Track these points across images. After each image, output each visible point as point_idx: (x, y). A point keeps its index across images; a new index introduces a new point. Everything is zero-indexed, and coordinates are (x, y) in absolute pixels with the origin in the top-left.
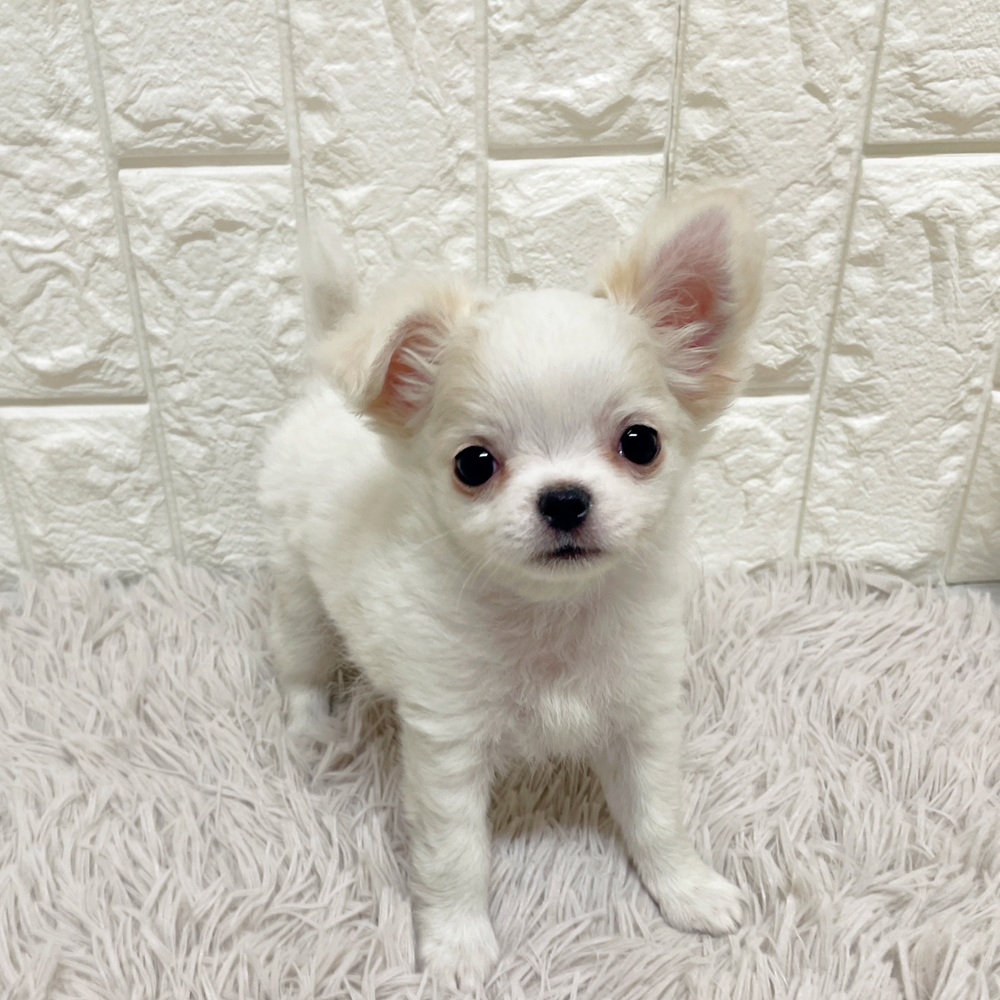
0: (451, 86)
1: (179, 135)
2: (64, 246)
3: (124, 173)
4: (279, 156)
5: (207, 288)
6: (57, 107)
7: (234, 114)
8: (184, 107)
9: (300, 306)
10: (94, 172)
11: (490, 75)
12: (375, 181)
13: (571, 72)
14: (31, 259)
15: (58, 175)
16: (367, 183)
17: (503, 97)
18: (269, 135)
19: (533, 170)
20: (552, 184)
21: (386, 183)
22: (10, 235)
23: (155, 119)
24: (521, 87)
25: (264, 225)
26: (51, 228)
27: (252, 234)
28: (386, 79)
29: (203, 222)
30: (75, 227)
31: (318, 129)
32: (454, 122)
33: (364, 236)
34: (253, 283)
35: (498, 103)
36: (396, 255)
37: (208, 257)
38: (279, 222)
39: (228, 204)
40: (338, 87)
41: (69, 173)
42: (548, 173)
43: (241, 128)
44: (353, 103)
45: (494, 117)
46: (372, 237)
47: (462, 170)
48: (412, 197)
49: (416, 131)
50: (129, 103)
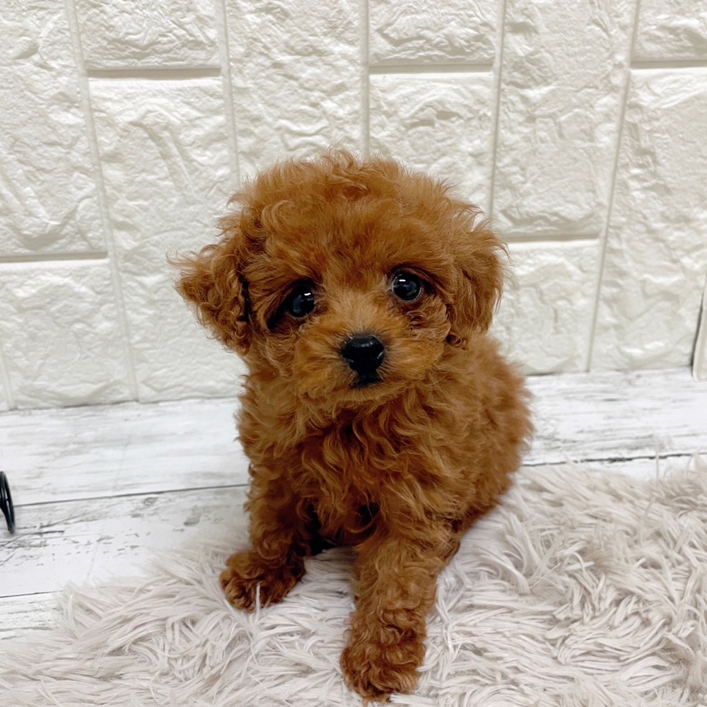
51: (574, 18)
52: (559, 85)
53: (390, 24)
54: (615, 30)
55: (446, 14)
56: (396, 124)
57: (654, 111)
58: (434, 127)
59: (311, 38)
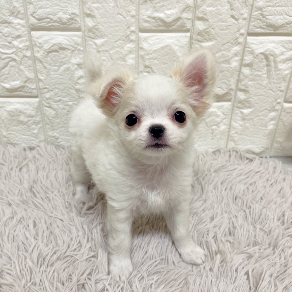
0: (128, 12)
1: (49, 22)
2: (14, 53)
3: (33, 33)
4: (78, 29)
5: (56, 66)
6: (13, 13)
7: (65, 17)
8: (51, 15)
9: (83, 72)
10: (24, 32)
11: (140, 9)
12: (106, 38)
13: (163, 9)
14: (5, 56)
15: (13, 32)
16: (104, 38)
17: (144, 16)
18: (75, 23)
19: (152, 36)
20: (157, 41)
21: (109, 38)
23: (41, 18)
24: (149, 13)
25: (73, 49)
26: (10, 47)
27: (70, 51)
28: (110, 9)
29: (55, 47)
30: (18, 48)
31: (90, 22)
32: (129, 22)
33: (102, 53)
34: (70, 65)
35: (142, 17)
36: (112, 59)
37: (57, 57)
38: (78, 48)
39: (63, 43)
40: (96, 11)
41: (16, 32)
42: (156, 37)
43: (67, 21)
44: (100, 15)
45: (141, 21)
46: (105, 54)
47: (131, 35)
48: (117, 43)
49: (118, 24)
50: (34, 13)
51: (110, 12)
52: (108, 39)
54: (128, 18)
55: (57, 9)
56: (43, 51)
57: (149, 51)
58: (59, 53)
59: (4, 17)
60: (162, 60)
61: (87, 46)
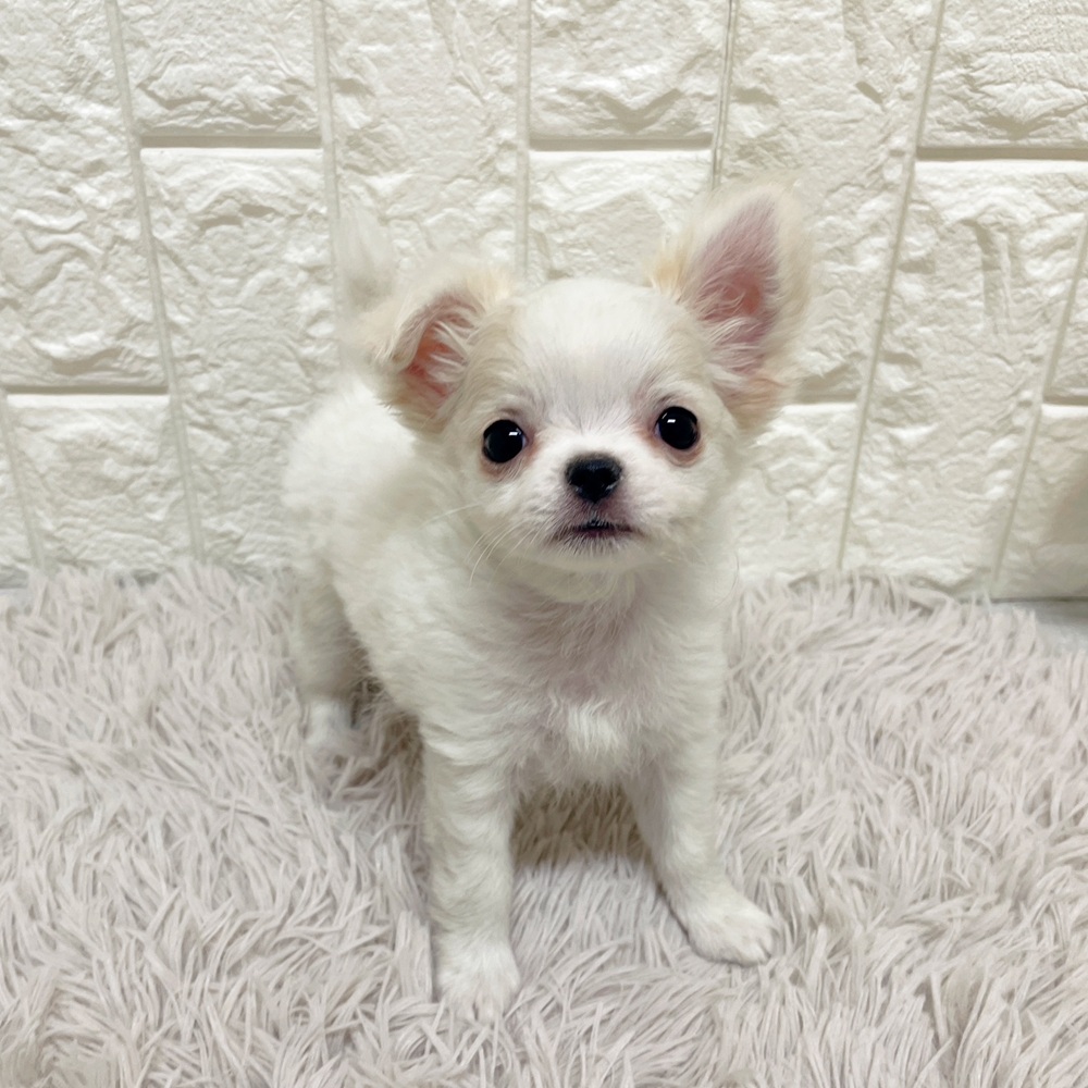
0: (490, 72)
1: (206, 113)
2: (82, 227)
3: (146, 152)
4: (311, 139)
5: (232, 276)
6: (76, 81)
7: (264, 93)
8: (211, 85)
9: (330, 296)
10: (114, 150)
11: (534, 61)
12: (411, 169)
13: (617, 62)
14: (46, 240)
15: (76, 152)
16: (402, 171)
17: (546, 86)
18: (300, 117)
19: (574, 163)
20: (596, 178)
21: (423, 171)
22: (23, 213)
23: (178, 96)
24: (564, 76)
25: (293, 212)
26: (67, 207)
27: (281, 220)
28: (425, 63)
29: (229, 206)
30: (94, 207)
31: (352, 112)
32: (495, 111)
33: (399, 226)
34: (281, 272)
35: (541, 92)
36: (431, 246)
37: (234, 243)
38: (310, 208)
39: (256, 188)
40: (374, 69)
41: (88, 151)
42: (591, 166)
43: (271, 109)
44: (389, 86)
45: (536, 106)
46: (406, 228)
47: (502, 159)
48: (450, 187)
49: (454, 118)
50: (152, 78)
51: (426, 74)
52: (416, 172)
53: (155, 78)
54: (491, 94)
55: (235, 64)
56: (184, 221)
57: (565, 215)
58: (241, 227)
59: (45, 96)
60: (611, 249)
61: (342, 202)
